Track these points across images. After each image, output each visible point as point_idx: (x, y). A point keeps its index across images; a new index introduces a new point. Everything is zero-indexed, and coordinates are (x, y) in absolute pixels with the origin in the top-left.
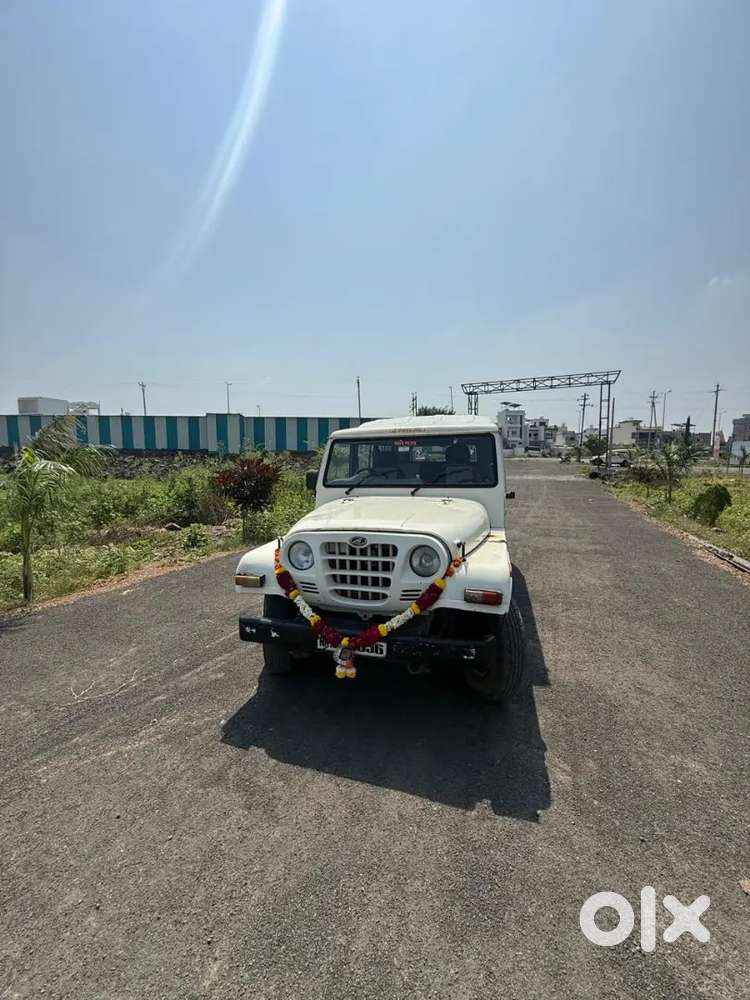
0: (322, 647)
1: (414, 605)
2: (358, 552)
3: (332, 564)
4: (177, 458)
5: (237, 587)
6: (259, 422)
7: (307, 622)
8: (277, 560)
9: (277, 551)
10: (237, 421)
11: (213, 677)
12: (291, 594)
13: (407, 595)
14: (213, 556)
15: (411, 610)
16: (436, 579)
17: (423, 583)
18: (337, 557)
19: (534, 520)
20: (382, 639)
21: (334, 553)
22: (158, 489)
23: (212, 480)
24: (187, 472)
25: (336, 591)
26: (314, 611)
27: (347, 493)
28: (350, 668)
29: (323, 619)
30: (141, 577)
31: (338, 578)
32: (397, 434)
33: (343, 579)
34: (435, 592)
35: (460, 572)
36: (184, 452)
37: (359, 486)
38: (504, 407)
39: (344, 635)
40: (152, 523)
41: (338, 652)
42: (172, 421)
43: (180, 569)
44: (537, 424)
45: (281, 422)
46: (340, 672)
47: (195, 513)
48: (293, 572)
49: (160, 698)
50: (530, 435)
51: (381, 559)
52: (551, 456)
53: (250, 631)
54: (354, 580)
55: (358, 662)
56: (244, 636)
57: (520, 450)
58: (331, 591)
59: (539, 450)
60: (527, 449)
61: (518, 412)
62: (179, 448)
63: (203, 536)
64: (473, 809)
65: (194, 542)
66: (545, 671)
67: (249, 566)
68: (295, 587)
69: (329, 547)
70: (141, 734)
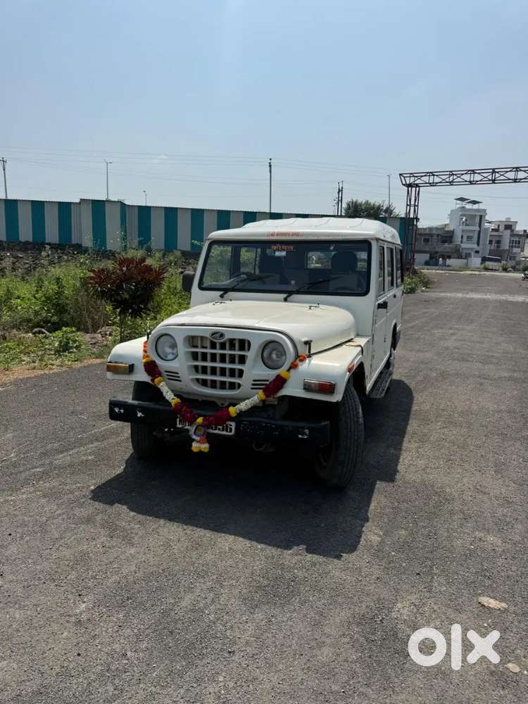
0: (181, 426)
1: (261, 392)
2: (218, 346)
3: (195, 356)
4: (44, 254)
5: (108, 373)
6: (145, 212)
7: (168, 403)
8: (145, 351)
9: (146, 343)
10: (118, 209)
11: (84, 458)
12: (156, 380)
13: (257, 384)
14: (87, 362)
15: (257, 397)
16: (282, 371)
17: (270, 374)
18: (200, 350)
19: (458, 344)
20: (232, 419)
21: (197, 347)
22: (25, 290)
23: (85, 282)
24: (56, 271)
25: (197, 380)
26: (175, 395)
27: (222, 296)
28: (204, 443)
29: (182, 402)
30: (12, 378)
31: (200, 369)
32: (275, 238)
33: (204, 370)
34: (280, 382)
35: (304, 367)
36: (54, 247)
37: (234, 290)
38: (460, 204)
39: (200, 416)
40: (17, 327)
41: (192, 429)
42: (38, 206)
43: (51, 372)
44: (502, 228)
45: (171, 213)
46: (196, 447)
47: (66, 317)
48: (159, 362)
49: (38, 470)
50: (491, 242)
51: (237, 353)
52: (515, 269)
53: (118, 411)
54: (214, 371)
55: (210, 438)
56: (113, 416)
57: (476, 261)
58: (192, 380)
59: (499, 261)
60: (484, 260)
61: (478, 210)
62: (47, 241)
63: (75, 341)
64: (291, 549)
65: (64, 348)
66: (396, 471)
67: (120, 356)
68: (160, 374)
69: (192, 340)
70: (22, 491)
